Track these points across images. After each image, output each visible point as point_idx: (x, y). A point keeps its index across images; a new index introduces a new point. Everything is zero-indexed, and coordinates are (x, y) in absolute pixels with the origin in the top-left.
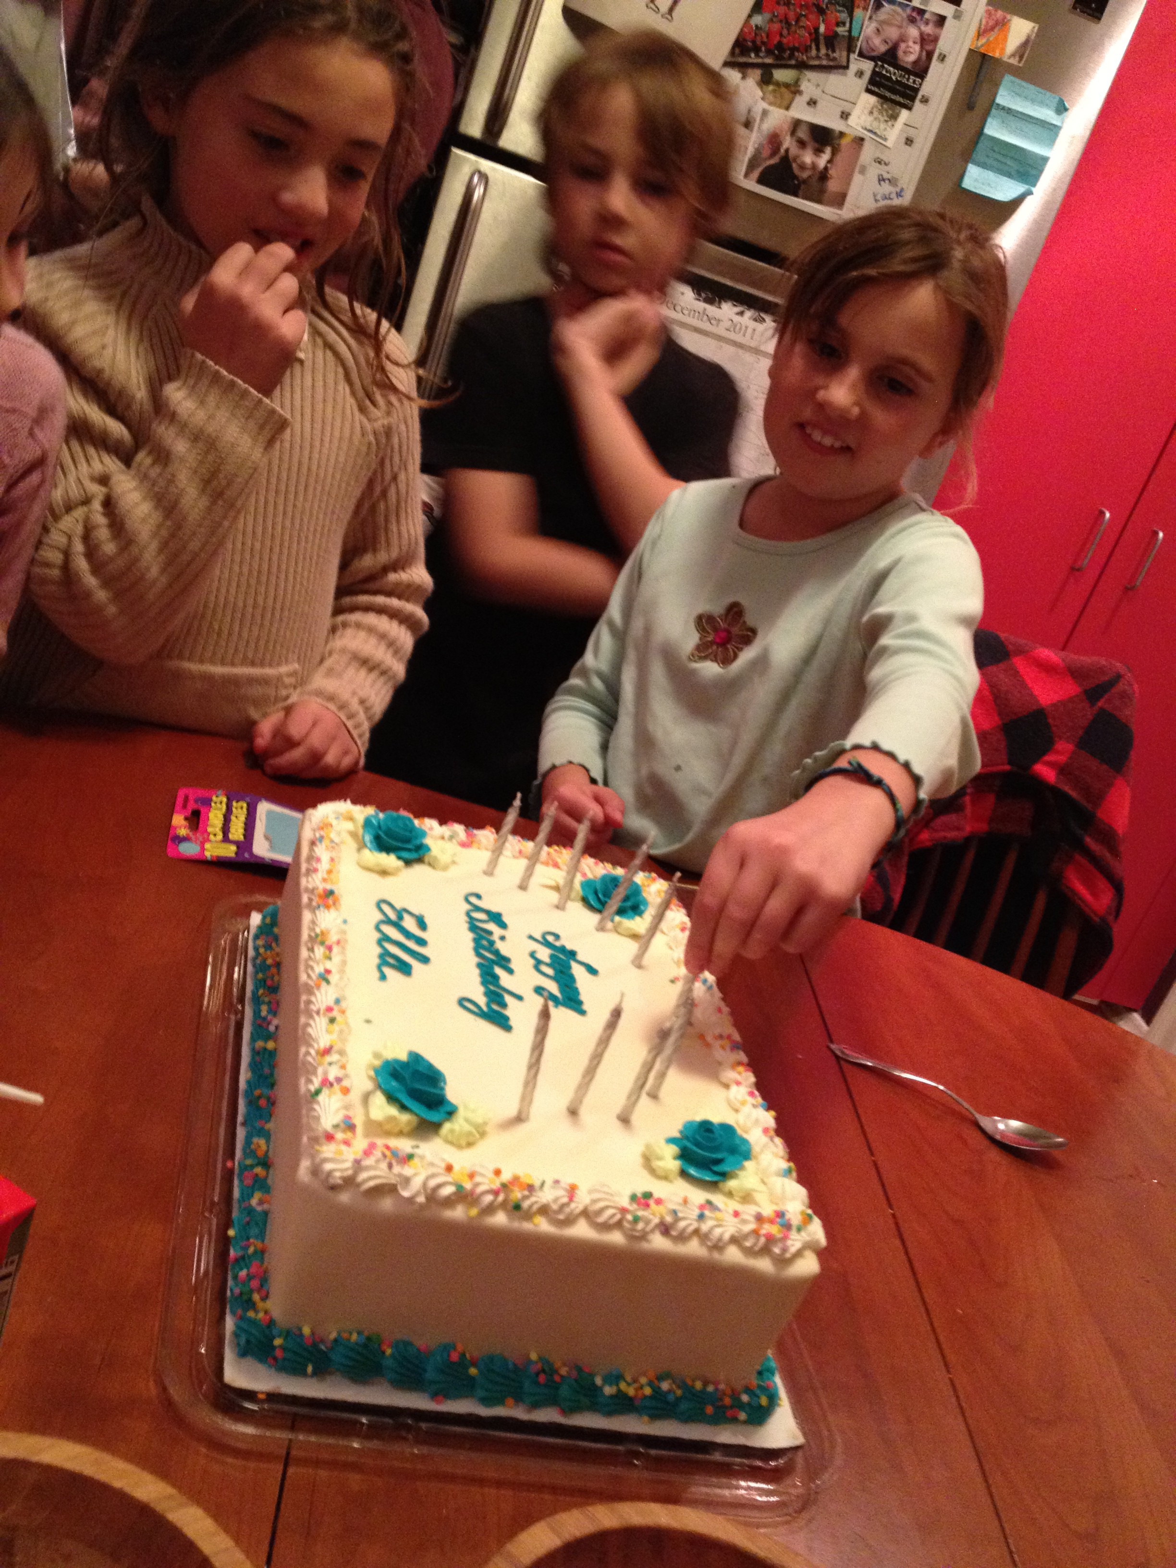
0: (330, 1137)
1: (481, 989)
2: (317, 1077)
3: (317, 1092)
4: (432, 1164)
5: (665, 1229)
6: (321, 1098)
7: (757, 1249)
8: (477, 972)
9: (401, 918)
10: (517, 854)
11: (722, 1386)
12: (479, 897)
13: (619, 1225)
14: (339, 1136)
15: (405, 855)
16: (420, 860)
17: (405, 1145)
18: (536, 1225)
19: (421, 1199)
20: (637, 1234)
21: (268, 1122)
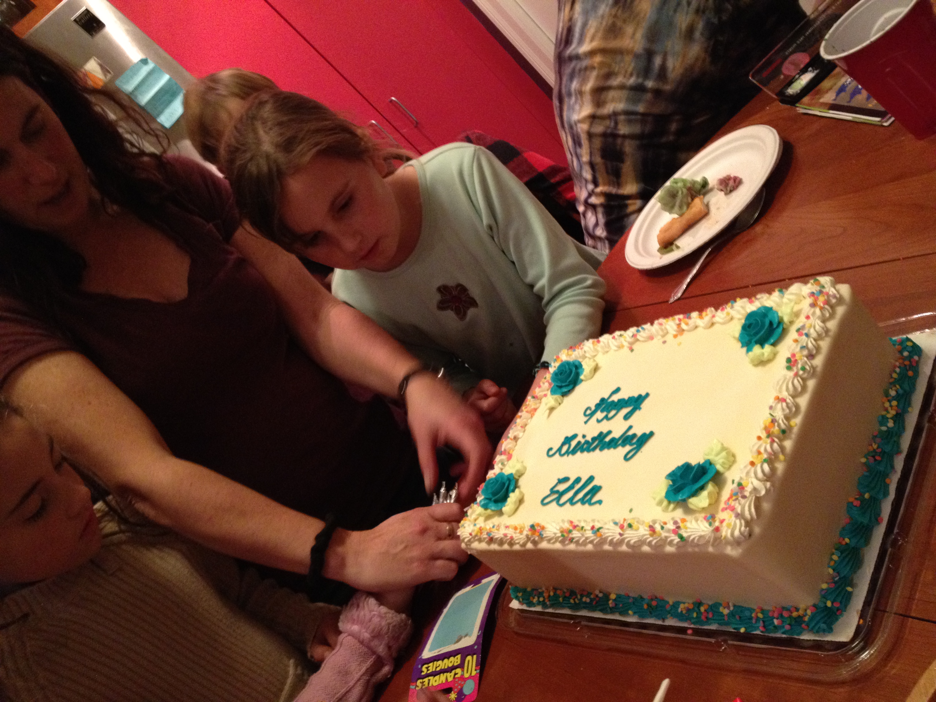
0: (717, 529)
1: (620, 448)
2: (670, 537)
3: (681, 537)
4: (748, 473)
5: (811, 356)
6: (685, 535)
7: (831, 311)
8: (606, 451)
9: (557, 492)
10: (523, 430)
11: (897, 364)
12: (551, 449)
13: (804, 380)
14: (717, 524)
15: (512, 488)
16: (517, 481)
17: (726, 493)
18: (796, 425)
19: (768, 484)
20: (812, 371)
21: (668, 602)
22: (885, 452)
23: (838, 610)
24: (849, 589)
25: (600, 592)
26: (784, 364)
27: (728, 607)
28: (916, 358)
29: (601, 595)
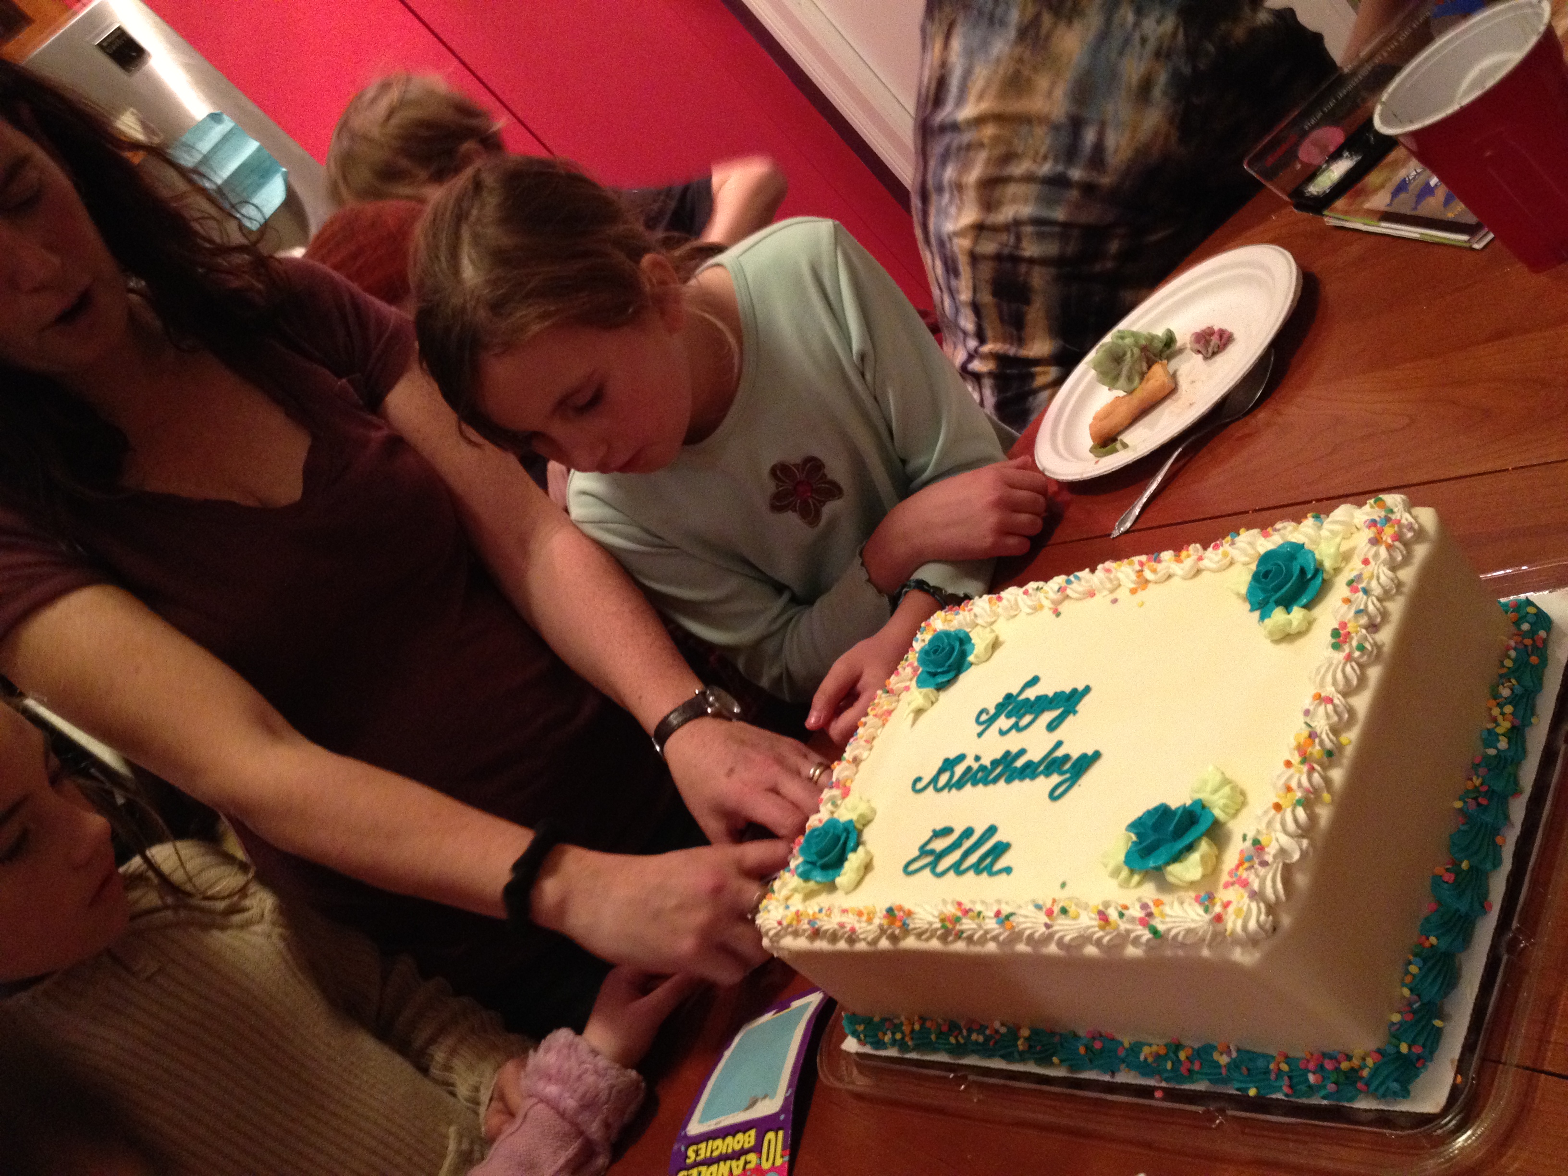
0: (1219, 918)
1: (1042, 778)
2: (1133, 931)
3: (1155, 932)
4: (1269, 824)
5: (1373, 627)
6: (1161, 928)
7: (1405, 552)
8: (1016, 784)
9: (932, 852)
10: (869, 746)
12: (919, 779)
13: (1362, 666)
14: (1218, 909)
15: (851, 844)
16: (860, 833)
17: (1231, 858)
18: (1350, 742)
19: (1305, 843)
20: (1375, 652)
21: (1122, 1044)
22: (1493, 791)
23: (1419, 1058)
24: (1438, 1023)
25: (1003, 1024)
26: (1328, 639)
27: (1229, 1053)
28: (1542, 634)
29: (1003, 1030)
